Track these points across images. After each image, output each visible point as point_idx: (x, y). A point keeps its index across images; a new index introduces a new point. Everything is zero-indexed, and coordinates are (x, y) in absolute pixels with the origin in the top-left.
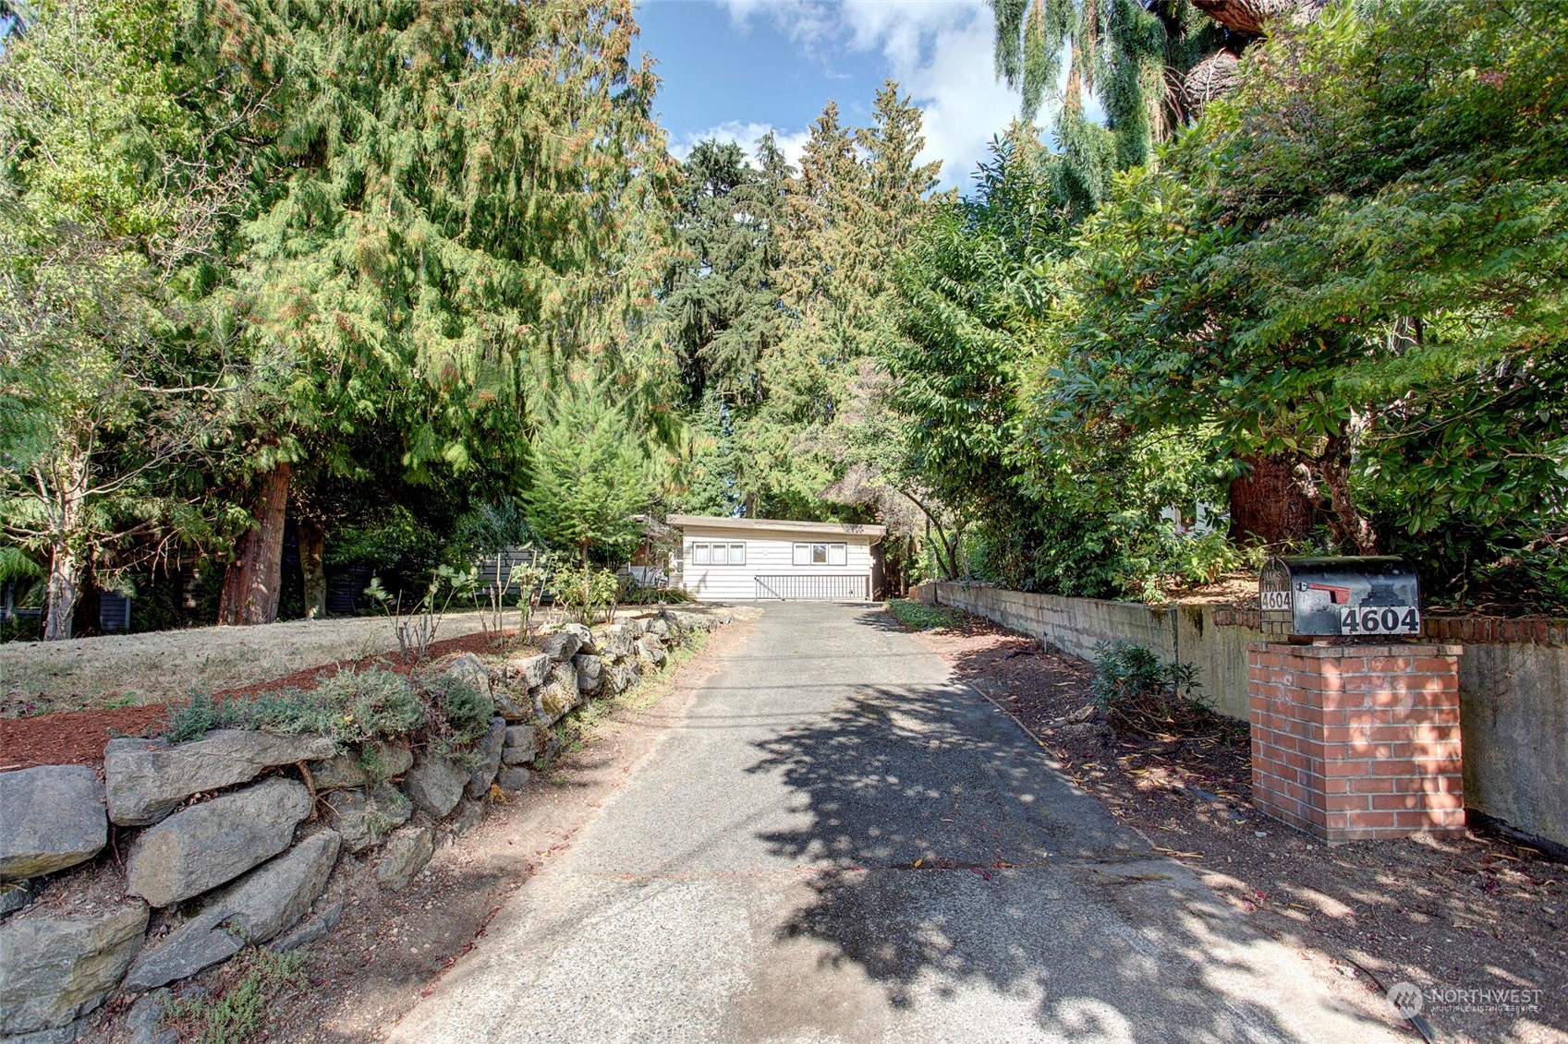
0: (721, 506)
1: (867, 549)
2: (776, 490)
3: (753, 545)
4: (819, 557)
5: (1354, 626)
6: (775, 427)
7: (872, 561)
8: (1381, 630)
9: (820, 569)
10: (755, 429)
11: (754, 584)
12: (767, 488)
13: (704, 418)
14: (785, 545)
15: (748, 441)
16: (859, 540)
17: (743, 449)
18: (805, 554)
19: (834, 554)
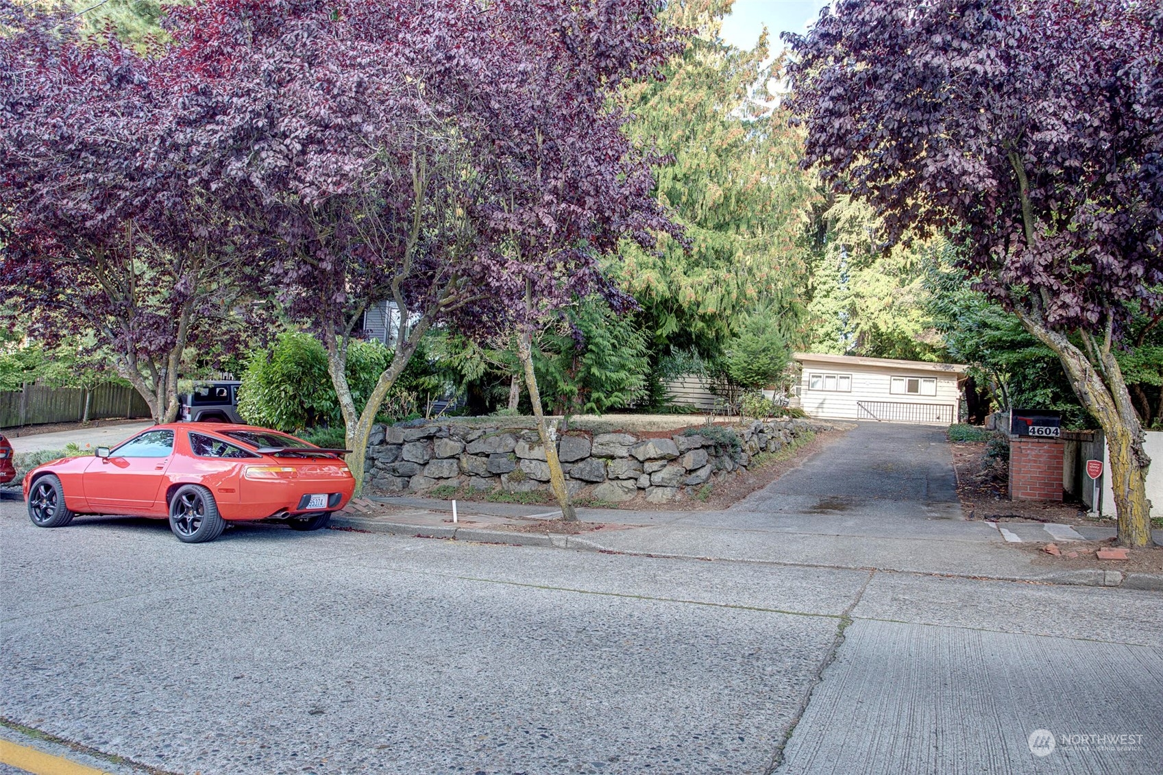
0: (836, 341)
1: (956, 383)
2: (883, 329)
3: (858, 376)
4: (913, 388)
5: (1034, 432)
6: (884, 279)
7: (958, 394)
8: (1044, 434)
9: (913, 398)
10: (867, 279)
11: (856, 407)
12: (875, 326)
13: (824, 266)
14: (885, 378)
15: (860, 288)
16: (948, 375)
17: (857, 295)
18: (901, 385)
19: (926, 387)
